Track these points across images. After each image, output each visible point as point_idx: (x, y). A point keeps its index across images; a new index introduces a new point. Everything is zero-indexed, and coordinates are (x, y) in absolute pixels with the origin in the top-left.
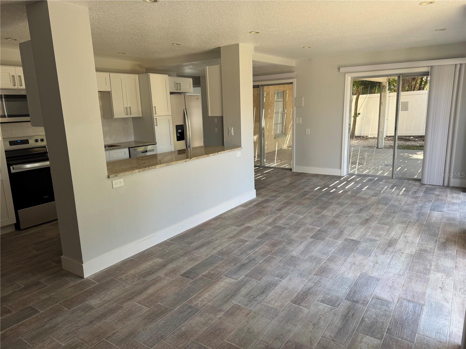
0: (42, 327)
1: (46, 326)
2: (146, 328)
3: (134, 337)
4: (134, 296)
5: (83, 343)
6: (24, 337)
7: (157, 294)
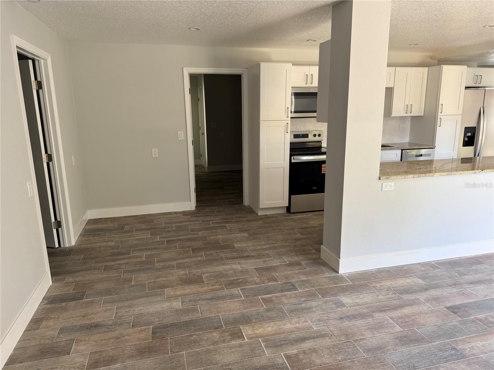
0: (299, 304)
1: (303, 305)
2: (397, 349)
3: (382, 352)
4: (387, 310)
5: (332, 335)
6: (285, 307)
7: (413, 318)
